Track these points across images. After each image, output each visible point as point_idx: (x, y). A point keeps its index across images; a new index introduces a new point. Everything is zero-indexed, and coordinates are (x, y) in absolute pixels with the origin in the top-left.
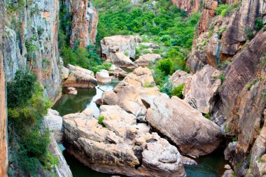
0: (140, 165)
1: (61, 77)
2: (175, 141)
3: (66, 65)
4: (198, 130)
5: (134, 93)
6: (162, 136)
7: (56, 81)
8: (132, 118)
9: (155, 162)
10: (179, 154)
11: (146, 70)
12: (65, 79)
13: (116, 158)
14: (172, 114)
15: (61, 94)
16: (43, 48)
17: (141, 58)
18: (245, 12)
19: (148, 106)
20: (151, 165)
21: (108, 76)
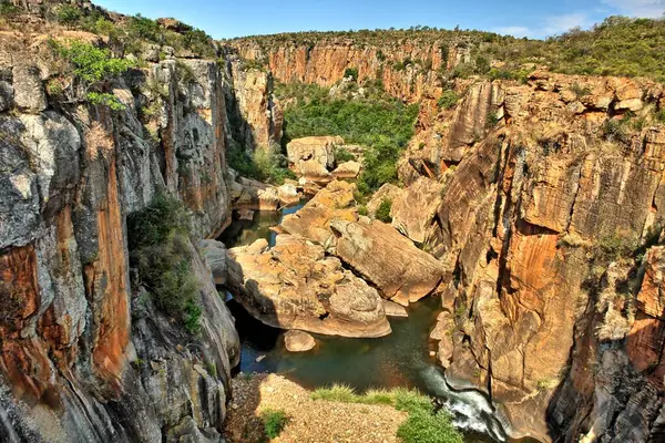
0: (327, 314)
1: (230, 196)
2: (375, 282)
3: (238, 180)
4: (407, 265)
5: (323, 216)
6: (358, 274)
7: (222, 201)
8: (319, 251)
9: (346, 310)
10: (379, 299)
11: (343, 183)
12: (237, 199)
13: (294, 306)
14: (371, 245)
15: (230, 218)
16: (201, 159)
17: (340, 167)
18: (474, 102)
19: (338, 234)
20: (342, 314)
21: (295, 192)
